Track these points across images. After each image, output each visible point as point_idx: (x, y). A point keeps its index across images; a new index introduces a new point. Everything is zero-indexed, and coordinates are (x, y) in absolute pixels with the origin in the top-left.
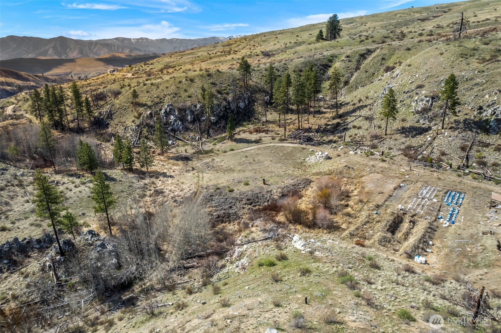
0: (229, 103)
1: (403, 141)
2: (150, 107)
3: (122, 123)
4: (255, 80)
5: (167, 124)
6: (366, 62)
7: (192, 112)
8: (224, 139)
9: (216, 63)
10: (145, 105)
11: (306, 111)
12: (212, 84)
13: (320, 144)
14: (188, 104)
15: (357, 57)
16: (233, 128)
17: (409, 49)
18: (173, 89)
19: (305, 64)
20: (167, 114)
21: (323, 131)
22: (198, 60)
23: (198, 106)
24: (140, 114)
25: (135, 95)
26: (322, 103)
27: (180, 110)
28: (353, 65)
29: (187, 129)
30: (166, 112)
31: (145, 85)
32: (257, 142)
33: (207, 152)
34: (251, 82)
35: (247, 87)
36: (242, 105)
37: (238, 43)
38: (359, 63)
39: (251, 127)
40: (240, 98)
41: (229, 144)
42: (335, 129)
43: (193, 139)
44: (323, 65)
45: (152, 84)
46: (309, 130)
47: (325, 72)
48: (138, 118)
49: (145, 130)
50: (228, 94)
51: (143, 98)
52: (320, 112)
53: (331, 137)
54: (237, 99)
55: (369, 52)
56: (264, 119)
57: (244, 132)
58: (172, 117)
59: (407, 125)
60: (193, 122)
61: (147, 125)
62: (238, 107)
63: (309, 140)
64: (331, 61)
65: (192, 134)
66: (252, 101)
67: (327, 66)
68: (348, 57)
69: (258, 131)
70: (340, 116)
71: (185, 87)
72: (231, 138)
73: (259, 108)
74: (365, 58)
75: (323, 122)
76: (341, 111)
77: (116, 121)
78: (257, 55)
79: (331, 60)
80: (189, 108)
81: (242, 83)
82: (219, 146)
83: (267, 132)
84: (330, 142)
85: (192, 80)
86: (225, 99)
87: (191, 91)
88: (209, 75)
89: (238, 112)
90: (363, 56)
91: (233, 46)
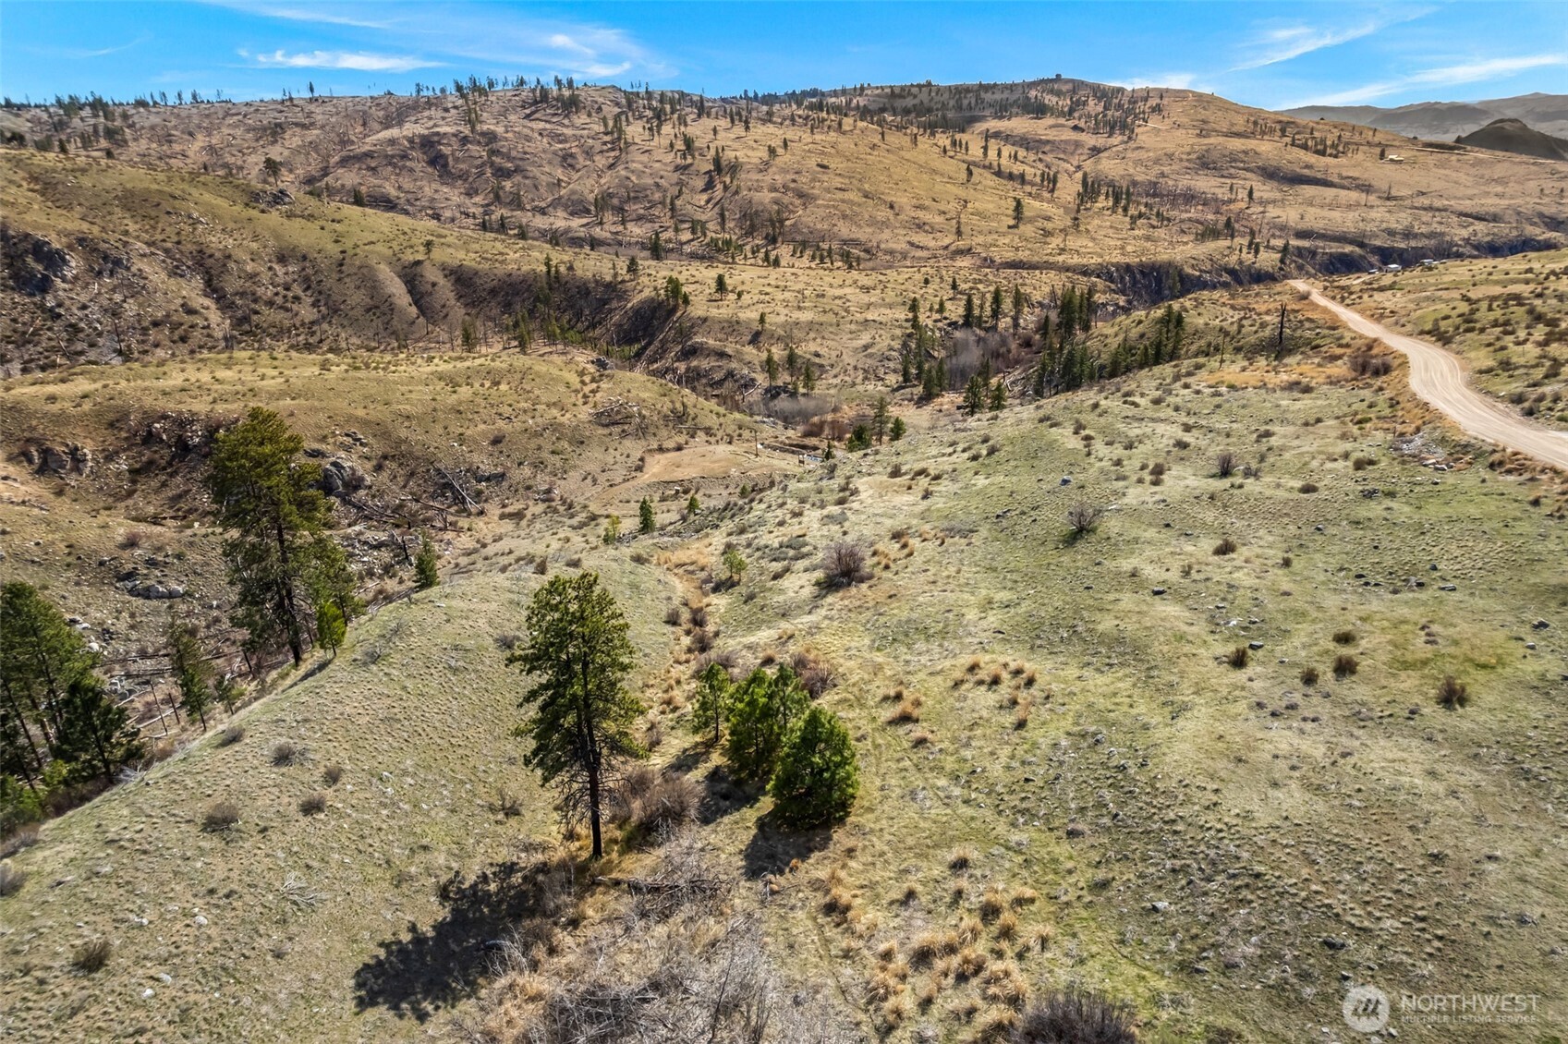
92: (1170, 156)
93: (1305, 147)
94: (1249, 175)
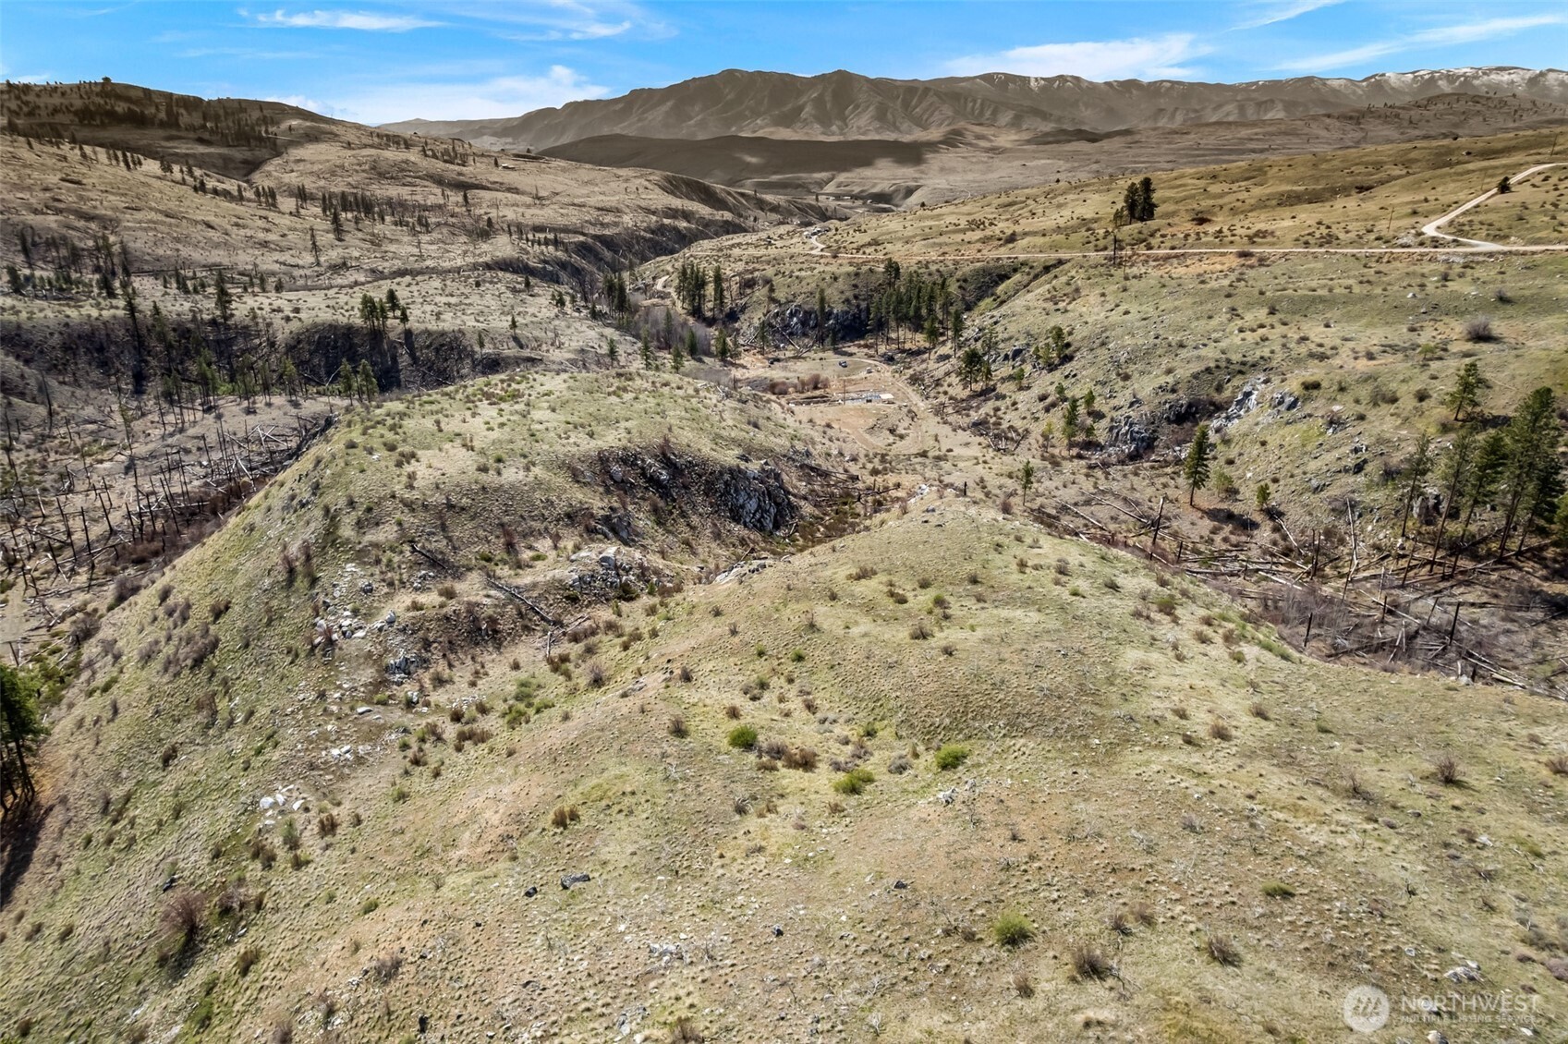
0: (860, 311)
2: (781, 305)
5: (788, 326)
6: (1044, 277)
7: (817, 317)
8: (828, 349)
10: (778, 301)
12: (855, 285)
14: (818, 306)
15: (1040, 269)
18: (812, 287)
20: (792, 315)
21: (912, 353)
24: (769, 312)
27: (805, 312)
28: (1027, 280)
30: (792, 312)
32: (853, 354)
38: (1036, 277)
39: (867, 342)
43: (801, 344)
44: (999, 276)
46: (904, 351)
47: (997, 284)
48: (766, 315)
50: (864, 300)
51: (781, 293)
55: (1060, 262)
56: (885, 335)
57: (853, 345)
58: (795, 319)
60: (813, 327)
63: (890, 359)
64: (1015, 270)
65: (803, 340)
68: (1033, 268)
69: (866, 345)
71: (825, 286)
72: (836, 349)
73: (893, 324)
79: (1018, 268)
80: (816, 312)
82: (819, 354)
83: (871, 346)
85: (836, 279)
86: (858, 306)
87: (829, 291)
88: (856, 273)
92: (342, 167)
93: (434, 156)
94: (426, 183)
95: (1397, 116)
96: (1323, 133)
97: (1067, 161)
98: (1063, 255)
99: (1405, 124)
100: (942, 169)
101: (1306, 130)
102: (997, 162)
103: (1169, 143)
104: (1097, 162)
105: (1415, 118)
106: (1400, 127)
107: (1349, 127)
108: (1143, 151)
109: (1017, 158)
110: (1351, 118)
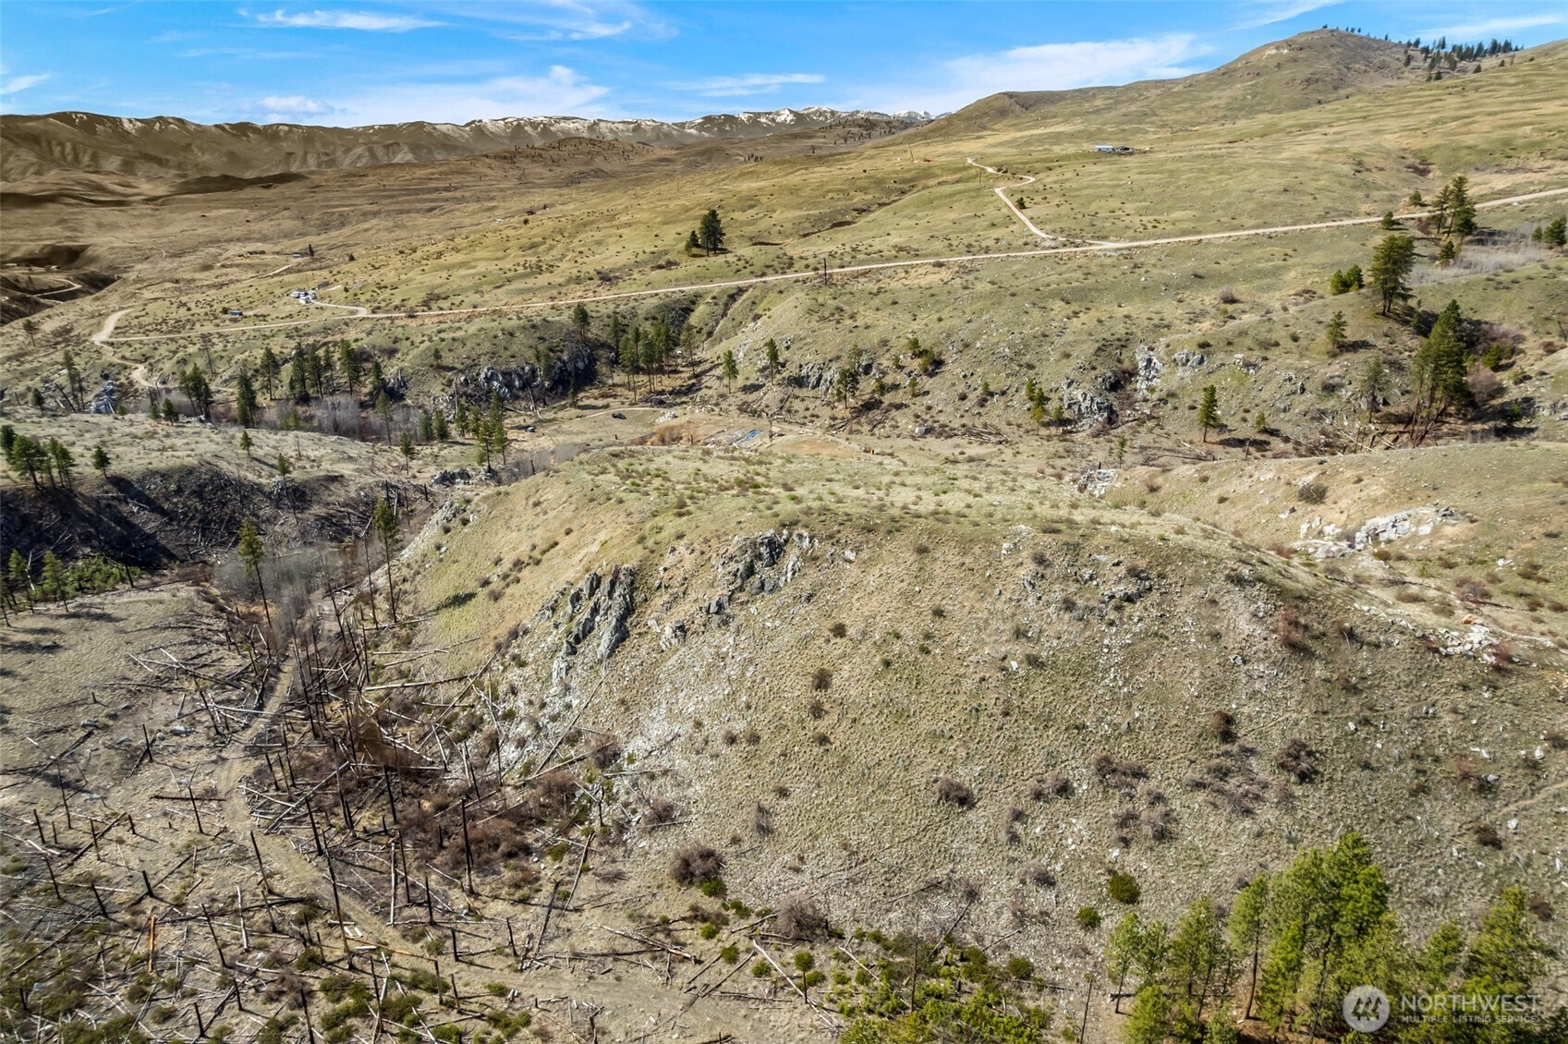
0: (564, 363)
1: (742, 397)
2: (462, 371)
3: (427, 394)
4: (595, 331)
5: (490, 391)
6: (736, 305)
7: (520, 377)
8: (564, 407)
9: (521, 291)
10: (453, 368)
11: (661, 371)
12: (540, 338)
13: (671, 406)
14: (513, 366)
15: (725, 298)
16: (575, 393)
17: (781, 292)
18: (487, 346)
19: (660, 308)
20: (488, 379)
21: (676, 393)
22: (486, 283)
23: (527, 368)
24: (450, 381)
25: (437, 355)
26: (679, 361)
27: (504, 374)
28: (719, 309)
29: (517, 398)
30: (486, 378)
31: (443, 340)
32: (606, 407)
33: (550, 421)
34: (589, 335)
35: (586, 341)
36: (581, 365)
37: (549, 242)
38: (727, 306)
39: (596, 392)
40: (578, 356)
41: (573, 412)
42: (690, 390)
43: (526, 409)
44: (683, 309)
45: (454, 339)
46: (662, 393)
47: (687, 318)
48: (449, 386)
49: (463, 401)
50: (562, 351)
51: (448, 359)
52: (676, 372)
53: (684, 399)
54: (574, 358)
55: (741, 291)
56: (610, 382)
57: (588, 398)
58: (495, 383)
59: (749, 383)
60: (523, 388)
61: (465, 393)
62: (576, 368)
63: (661, 403)
64: (693, 303)
65: (523, 404)
66: (593, 360)
67: (688, 311)
68: (714, 298)
69: (604, 396)
70: (696, 376)
71: (504, 344)
72: (574, 405)
73: (602, 368)
74: (735, 300)
75: (679, 382)
76: (698, 370)
77: (414, 391)
78: (591, 279)
79: (694, 300)
80: (516, 372)
81: (578, 337)
82: (560, 414)
83: (615, 396)
84: (683, 403)
85: (511, 334)
86: (559, 359)
87: (514, 348)
88: (534, 327)
89: (577, 375)
90: (733, 298)
91: (541, 249)
95: (540, 155)
96: (489, 171)
97: (252, 209)
98: (741, 283)
99: (549, 162)
100: (100, 225)
101: (474, 170)
102: (165, 213)
103: (352, 186)
104: (287, 209)
105: (555, 158)
106: (546, 165)
107: (507, 166)
108: (331, 195)
109: (189, 209)
110: (505, 158)
